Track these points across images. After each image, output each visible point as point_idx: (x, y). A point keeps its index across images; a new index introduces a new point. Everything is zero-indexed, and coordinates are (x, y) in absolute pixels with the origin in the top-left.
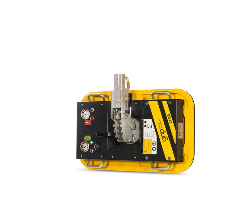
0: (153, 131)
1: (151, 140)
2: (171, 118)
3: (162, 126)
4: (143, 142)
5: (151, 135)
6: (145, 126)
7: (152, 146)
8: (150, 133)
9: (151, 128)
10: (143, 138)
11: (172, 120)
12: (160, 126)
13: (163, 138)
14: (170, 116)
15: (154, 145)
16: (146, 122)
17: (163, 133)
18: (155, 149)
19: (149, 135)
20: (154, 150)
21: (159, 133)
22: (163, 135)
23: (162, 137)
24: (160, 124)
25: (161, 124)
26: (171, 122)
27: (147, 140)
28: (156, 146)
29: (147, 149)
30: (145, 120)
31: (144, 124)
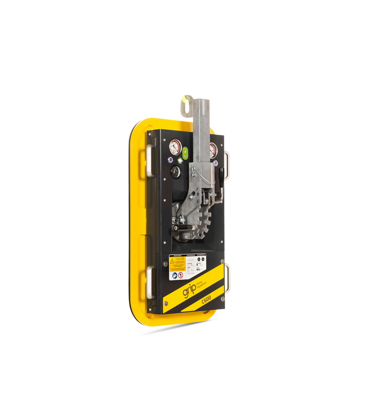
0: (194, 273)
1: (184, 269)
2: (207, 302)
3: (199, 287)
4: (182, 256)
5: (190, 269)
6: (199, 259)
7: (178, 273)
8: (192, 267)
9: (197, 270)
10: (186, 256)
11: (205, 303)
12: (199, 285)
13: (186, 290)
14: (210, 301)
15: (180, 276)
16: (203, 259)
17: (192, 290)
18: (176, 278)
19: (190, 265)
20: (174, 277)
21: (192, 283)
22: (190, 290)
23: (188, 289)
24: (201, 284)
25: (201, 286)
26: (204, 301)
27: (184, 262)
28: (178, 279)
29: (175, 264)
30: (205, 257)
31: (201, 257)
